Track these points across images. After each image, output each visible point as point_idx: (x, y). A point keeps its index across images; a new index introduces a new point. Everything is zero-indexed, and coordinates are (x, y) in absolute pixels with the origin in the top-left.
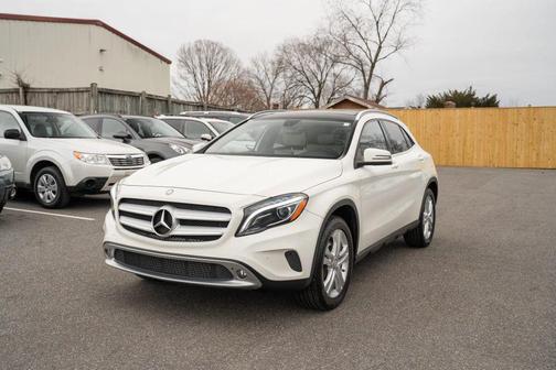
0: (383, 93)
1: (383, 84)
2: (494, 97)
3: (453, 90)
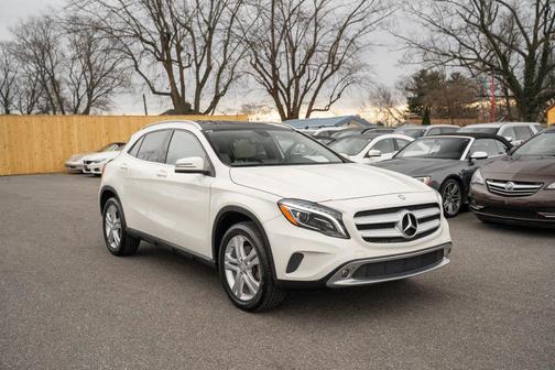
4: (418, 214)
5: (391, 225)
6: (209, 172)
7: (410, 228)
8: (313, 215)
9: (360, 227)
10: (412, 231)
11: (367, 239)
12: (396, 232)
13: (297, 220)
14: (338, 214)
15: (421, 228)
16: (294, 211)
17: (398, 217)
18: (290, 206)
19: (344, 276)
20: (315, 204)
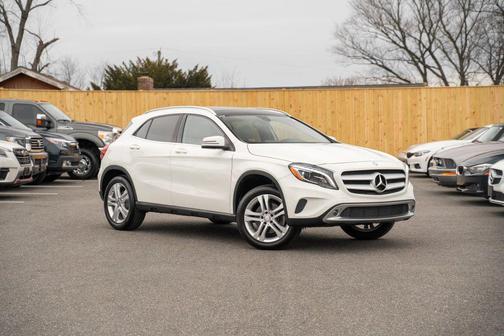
0: (43, 60)
1: (42, 47)
2: (204, 72)
3: (143, 58)
4: (387, 177)
5: (368, 182)
6: (229, 147)
7: (381, 186)
8: (313, 174)
9: (346, 182)
10: (382, 187)
11: (351, 190)
12: (371, 187)
13: (302, 177)
14: (331, 173)
15: (389, 187)
16: (300, 171)
17: (372, 177)
18: (297, 168)
19: (335, 214)
20: (314, 166)
